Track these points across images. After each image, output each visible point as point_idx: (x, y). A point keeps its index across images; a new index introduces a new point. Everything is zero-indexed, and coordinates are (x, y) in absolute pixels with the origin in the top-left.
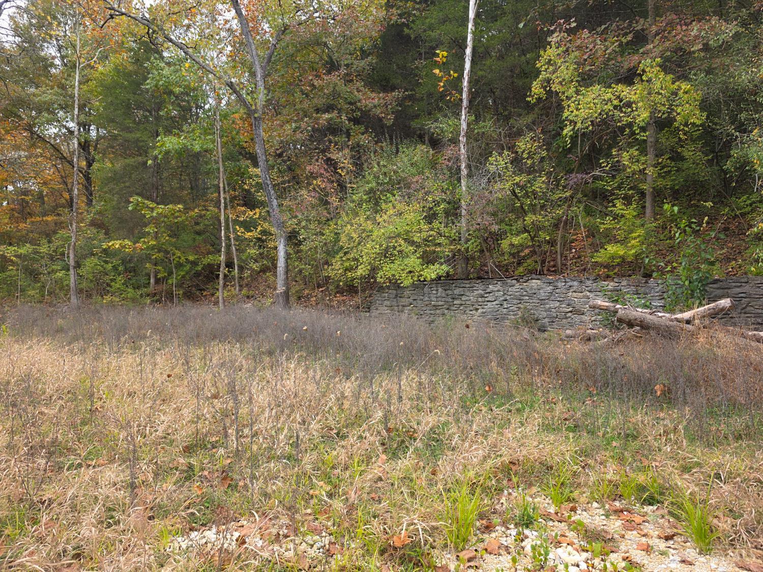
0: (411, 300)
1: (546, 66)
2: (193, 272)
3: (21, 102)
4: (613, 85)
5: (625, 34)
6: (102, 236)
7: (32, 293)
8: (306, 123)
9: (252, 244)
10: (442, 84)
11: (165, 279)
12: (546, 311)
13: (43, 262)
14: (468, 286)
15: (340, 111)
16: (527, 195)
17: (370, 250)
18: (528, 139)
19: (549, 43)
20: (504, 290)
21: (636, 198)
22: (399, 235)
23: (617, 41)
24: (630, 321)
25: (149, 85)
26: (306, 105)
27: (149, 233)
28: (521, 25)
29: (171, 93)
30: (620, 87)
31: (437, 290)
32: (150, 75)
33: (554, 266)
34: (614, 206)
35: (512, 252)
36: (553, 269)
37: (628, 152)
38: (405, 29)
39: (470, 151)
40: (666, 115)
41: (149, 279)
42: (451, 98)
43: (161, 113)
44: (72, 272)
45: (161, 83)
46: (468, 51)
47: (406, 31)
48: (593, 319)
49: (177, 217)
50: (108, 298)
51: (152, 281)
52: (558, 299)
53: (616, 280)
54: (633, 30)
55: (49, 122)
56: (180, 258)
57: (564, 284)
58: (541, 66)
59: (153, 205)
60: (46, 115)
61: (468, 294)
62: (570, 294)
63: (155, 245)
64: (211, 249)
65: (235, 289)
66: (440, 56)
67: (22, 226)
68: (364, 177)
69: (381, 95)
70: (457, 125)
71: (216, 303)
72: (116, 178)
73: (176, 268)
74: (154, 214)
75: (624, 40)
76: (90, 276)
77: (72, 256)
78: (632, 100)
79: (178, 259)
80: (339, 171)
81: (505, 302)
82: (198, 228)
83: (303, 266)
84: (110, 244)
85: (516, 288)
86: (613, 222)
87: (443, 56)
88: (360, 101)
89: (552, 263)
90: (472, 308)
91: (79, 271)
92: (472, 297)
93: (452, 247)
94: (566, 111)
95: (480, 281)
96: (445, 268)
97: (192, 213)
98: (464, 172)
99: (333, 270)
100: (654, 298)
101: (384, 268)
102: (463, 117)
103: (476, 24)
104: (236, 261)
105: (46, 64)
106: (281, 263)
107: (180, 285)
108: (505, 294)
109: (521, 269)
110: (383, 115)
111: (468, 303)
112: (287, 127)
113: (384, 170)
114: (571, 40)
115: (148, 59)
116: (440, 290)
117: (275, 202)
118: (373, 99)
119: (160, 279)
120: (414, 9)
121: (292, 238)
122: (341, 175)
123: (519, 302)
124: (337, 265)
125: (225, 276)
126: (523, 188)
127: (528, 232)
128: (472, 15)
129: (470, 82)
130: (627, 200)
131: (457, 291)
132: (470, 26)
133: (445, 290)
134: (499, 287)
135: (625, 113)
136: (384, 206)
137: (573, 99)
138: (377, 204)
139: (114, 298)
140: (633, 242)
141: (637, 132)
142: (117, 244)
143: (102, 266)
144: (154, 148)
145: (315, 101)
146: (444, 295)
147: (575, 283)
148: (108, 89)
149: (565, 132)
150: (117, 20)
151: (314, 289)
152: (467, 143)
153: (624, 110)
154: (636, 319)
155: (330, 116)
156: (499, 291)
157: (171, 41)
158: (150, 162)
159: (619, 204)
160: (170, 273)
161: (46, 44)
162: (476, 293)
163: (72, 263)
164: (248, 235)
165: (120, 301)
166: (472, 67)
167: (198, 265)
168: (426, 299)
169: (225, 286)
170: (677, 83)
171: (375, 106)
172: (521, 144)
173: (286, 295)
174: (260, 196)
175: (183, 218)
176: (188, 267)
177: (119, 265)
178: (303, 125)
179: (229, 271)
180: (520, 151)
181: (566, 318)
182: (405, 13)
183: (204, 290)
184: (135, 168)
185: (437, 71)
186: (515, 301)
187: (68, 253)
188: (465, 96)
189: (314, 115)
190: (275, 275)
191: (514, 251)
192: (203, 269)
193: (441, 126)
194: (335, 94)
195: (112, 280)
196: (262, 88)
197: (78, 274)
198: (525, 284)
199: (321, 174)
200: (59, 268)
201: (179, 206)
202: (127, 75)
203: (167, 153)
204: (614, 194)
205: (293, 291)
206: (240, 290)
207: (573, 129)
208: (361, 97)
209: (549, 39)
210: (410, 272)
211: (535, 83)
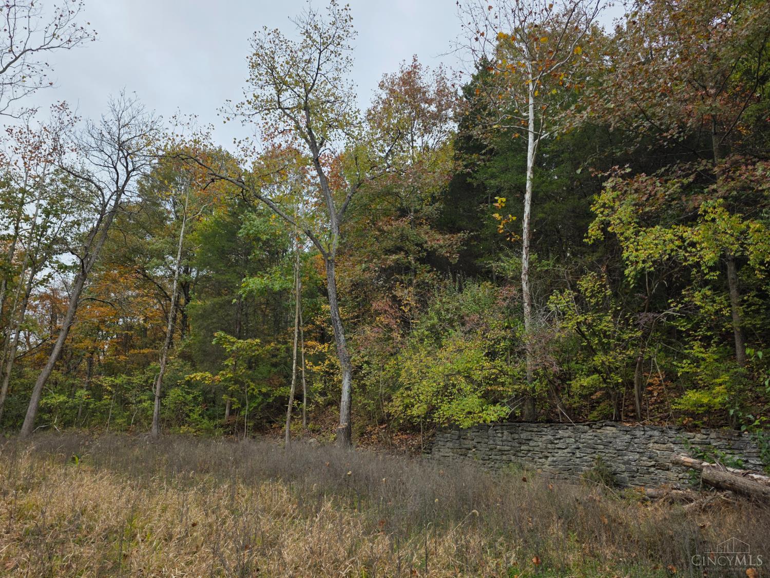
0: (474, 443)
1: (602, 209)
2: (265, 404)
3: (137, 250)
4: (674, 226)
5: (687, 176)
6: (187, 368)
7: (119, 421)
8: (375, 265)
9: (319, 378)
10: (501, 226)
11: (239, 410)
12: (624, 463)
13: (134, 392)
14: (535, 429)
15: (407, 253)
16: (594, 334)
17: (427, 387)
18: (589, 278)
19: (604, 188)
20: (575, 437)
21: (716, 340)
22: (459, 373)
23: (678, 182)
24: (718, 483)
25: (241, 233)
26: (375, 248)
27: (227, 366)
28: (579, 171)
29: (259, 240)
30: (681, 228)
31: (502, 433)
32: (243, 226)
33: (633, 411)
34: (691, 348)
35: (584, 393)
36: (632, 414)
37: (700, 291)
38: (468, 179)
39: (533, 289)
40: (739, 254)
41: (225, 410)
42: (511, 239)
43: (249, 257)
44: (156, 402)
45: (251, 232)
46: (528, 196)
47: (469, 180)
48: (681, 476)
49: (254, 351)
50: (184, 429)
51: (227, 412)
52: (638, 450)
53: (703, 431)
54: (696, 171)
55: (157, 266)
56: (253, 390)
57: (643, 433)
58: (596, 210)
59: (233, 339)
60: (156, 260)
61: (536, 439)
62: (651, 445)
63: (232, 378)
64: (284, 381)
65: (302, 422)
66: (499, 202)
67: (122, 358)
68: (427, 313)
69: (447, 236)
70: (519, 264)
71: (283, 436)
72: (205, 315)
73: (249, 400)
74: (234, 348)
75: (685, 181)
76: (172, 406)
77: (158, 386)
78: (695, 240)
79: (251, 391)
80: (403, 308)
81: (577, 451)
82: (274, 360)
83: (366, 401)
84: (192, 376)
85: (588, 436)
86: (692, 366)
87: (502, 202)
88: (426, 242)
89: (631, 408)
90: (540, 455)
91: (163, 401)
92: (540, 442)
93: (516, 387)
94: (625, 251)
95: (548, 425)
96: (506, 409)
97: (268, 347)
98: (527, 309)
99: (392, 406)
100: (751, 455)
101: (442, 408)
102: (524, 256)
103: (534, 171)
104: (305, 393)
105: (162, 218)
106: (345, 397)
107: (251, 417)
108: (576, 441)
109: (595, 413)
110: (448, 255)
111: (536, 449)
112: (358, 267)
113: (446, 306)
114: (627, 184)
115: (243, 212)
116: (506, 433)
117: (342, 337)
118: (438, 240)
119: (234, 410)
120: (479, 160)
121: (355, 373)
122: (404, 312)
123: (593, 451)
124: (397, 402)
125: (294, 409)
126: (590, 326)
127: (599, 372)
128: (530, 164)
129: (530, 224)
130: (706, 342)
131: (524, 435)
132: (529, 174)
133: (511, 433)
134: (569, 433)
135: (690, 252)
136: (444, 342)
137: (632, 240)
138: (438, 339)
139: (190, 429)
140: (717, 388)
141: (705, 272)
142: (198, 376)
143: (184, 397)
144: (239, 288)
145: (385, 244)
146: (509, 439)
147: (656, 433)
148: (207, 238)
149: (626, 272)
150: (217, 183)
151: (375, 426)
152: (529, 281)
153: (689, 249)
154: (725, 481)
155: (397, 257)
156: (569, 437)
157: (260, 198)
158: (234, 301)
159: (696, 344)
160: (244, 405)
161: (164, 202)
162: (545, 438)
163: (158, 394)
164: (316, 369)
165: (196, 432)
166: (531, 210)
167: (270, 397)
168: (491, 442)
169: (292, 418)
170: (745, 223)
171: (441, 247)
172: (582, 283)
173: (348, 432)
174: (330, 331)
175: (260, 351)
176: (260, 398)
177: (199, 396)
178: (371, 265)
179: (298, 405)
180: (582, 289)
181: (649, 473)
182: (471, 163)
183: (274, 422)
184: (221, 306)
185: (496, 215)
186: (589, 451)
187: (156, 384)
188: (525, 236)
189: (383, 256)
190: (338, 410)
191: (585, 392)
192: (274, 401)
193: (504, 265)
194: (403, 237)
195: (190, 410)
196: (336, 234)
197: (162, 404)
198: (598, 431)
199: (386, 311)
200: (146, 398)
201: (257, 340)
202: (225, 226)
203: (251, 291)
204: (689, 335)
205: (356, 427)
206: (307, 424)
207: (635, 269)
208: (427, 239)
209: (604, 184)
210: (470, 413)
211: (591, 225)
